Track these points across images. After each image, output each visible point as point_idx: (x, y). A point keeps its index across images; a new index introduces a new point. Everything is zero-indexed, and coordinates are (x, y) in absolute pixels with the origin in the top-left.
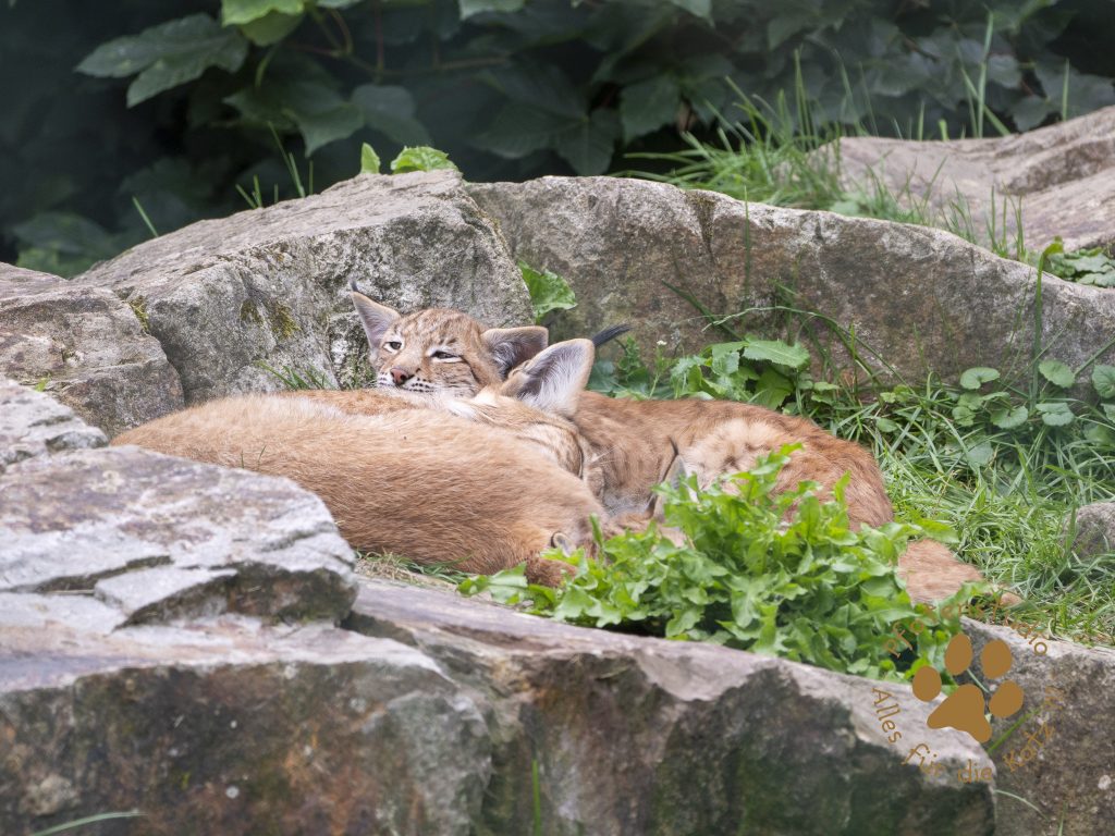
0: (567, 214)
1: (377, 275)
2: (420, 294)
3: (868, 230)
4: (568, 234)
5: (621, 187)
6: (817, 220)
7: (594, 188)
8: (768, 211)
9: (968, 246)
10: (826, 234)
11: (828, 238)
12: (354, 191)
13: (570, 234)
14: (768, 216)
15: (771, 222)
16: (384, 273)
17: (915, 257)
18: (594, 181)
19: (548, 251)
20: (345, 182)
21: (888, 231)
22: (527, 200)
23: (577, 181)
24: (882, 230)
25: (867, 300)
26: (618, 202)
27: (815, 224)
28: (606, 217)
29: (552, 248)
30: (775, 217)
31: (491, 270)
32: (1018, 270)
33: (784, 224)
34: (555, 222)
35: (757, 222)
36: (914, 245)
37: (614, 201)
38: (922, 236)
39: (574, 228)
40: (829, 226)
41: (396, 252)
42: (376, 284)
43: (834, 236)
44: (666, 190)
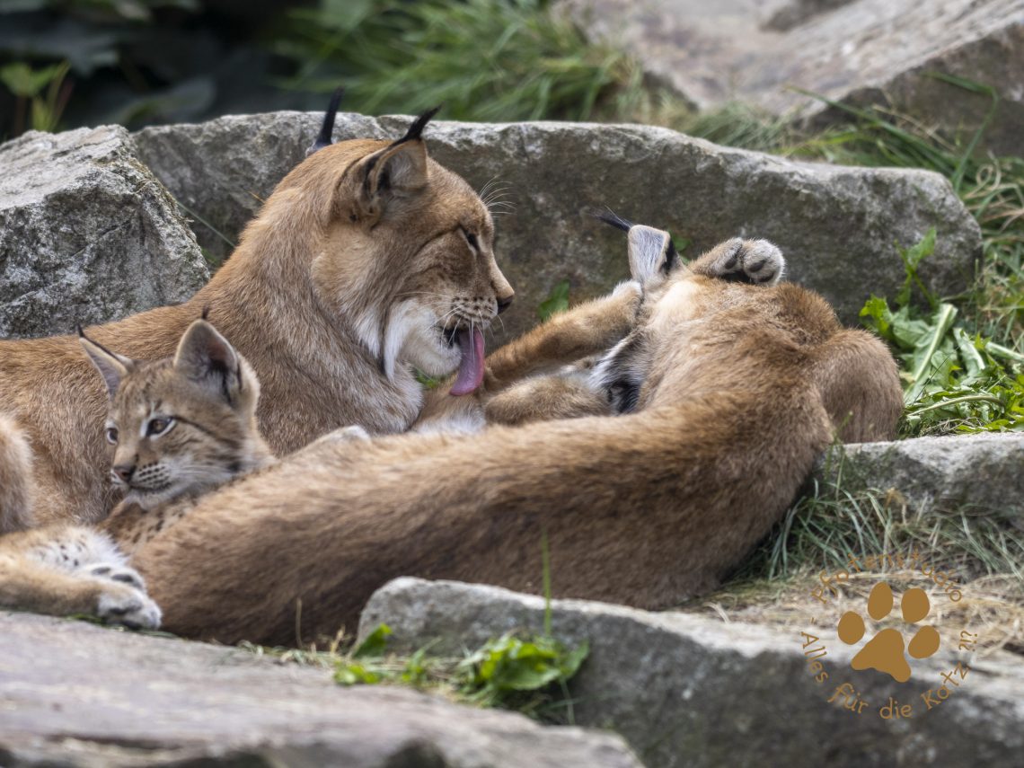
0: (249, 156)
1: (35, 259)
2: (84, 275)
3: (576, 139)
4: (250, 180)
5: (303, 123)
6: (519, 134)
7: (274, 127)
8: (463, 130)
9: (686, 142)
10: (531, 148)
11: (533, 152)
12: (18, 154)
13: (253, 179)
14: (464, 136)
15: (469, 142)
16: (42, 256)
17: (630, 161)
18: (273, 117)
19: (230, 199)
20: (11, 142)
21: (596, 137)
22: (207, 144)
23: (257, 119)
24: (591, 136)
25: (582, 212)
26: (300, 141)
27: (517, 138)
28: (288, 157)
29: (236, 196)
30: (472, 137)
31: (159, 241)
32: (743, 162)
33: (484, 142)
34: (235, 165)
35: (453, 144)
36: (626, 149)
37: (296, 139)
38: (635, 137)
39: (255, 172)
40: (531, 139)
41: (54, 230)
42: (35, 268)
43: (538, 150)
44: (353, 119)
